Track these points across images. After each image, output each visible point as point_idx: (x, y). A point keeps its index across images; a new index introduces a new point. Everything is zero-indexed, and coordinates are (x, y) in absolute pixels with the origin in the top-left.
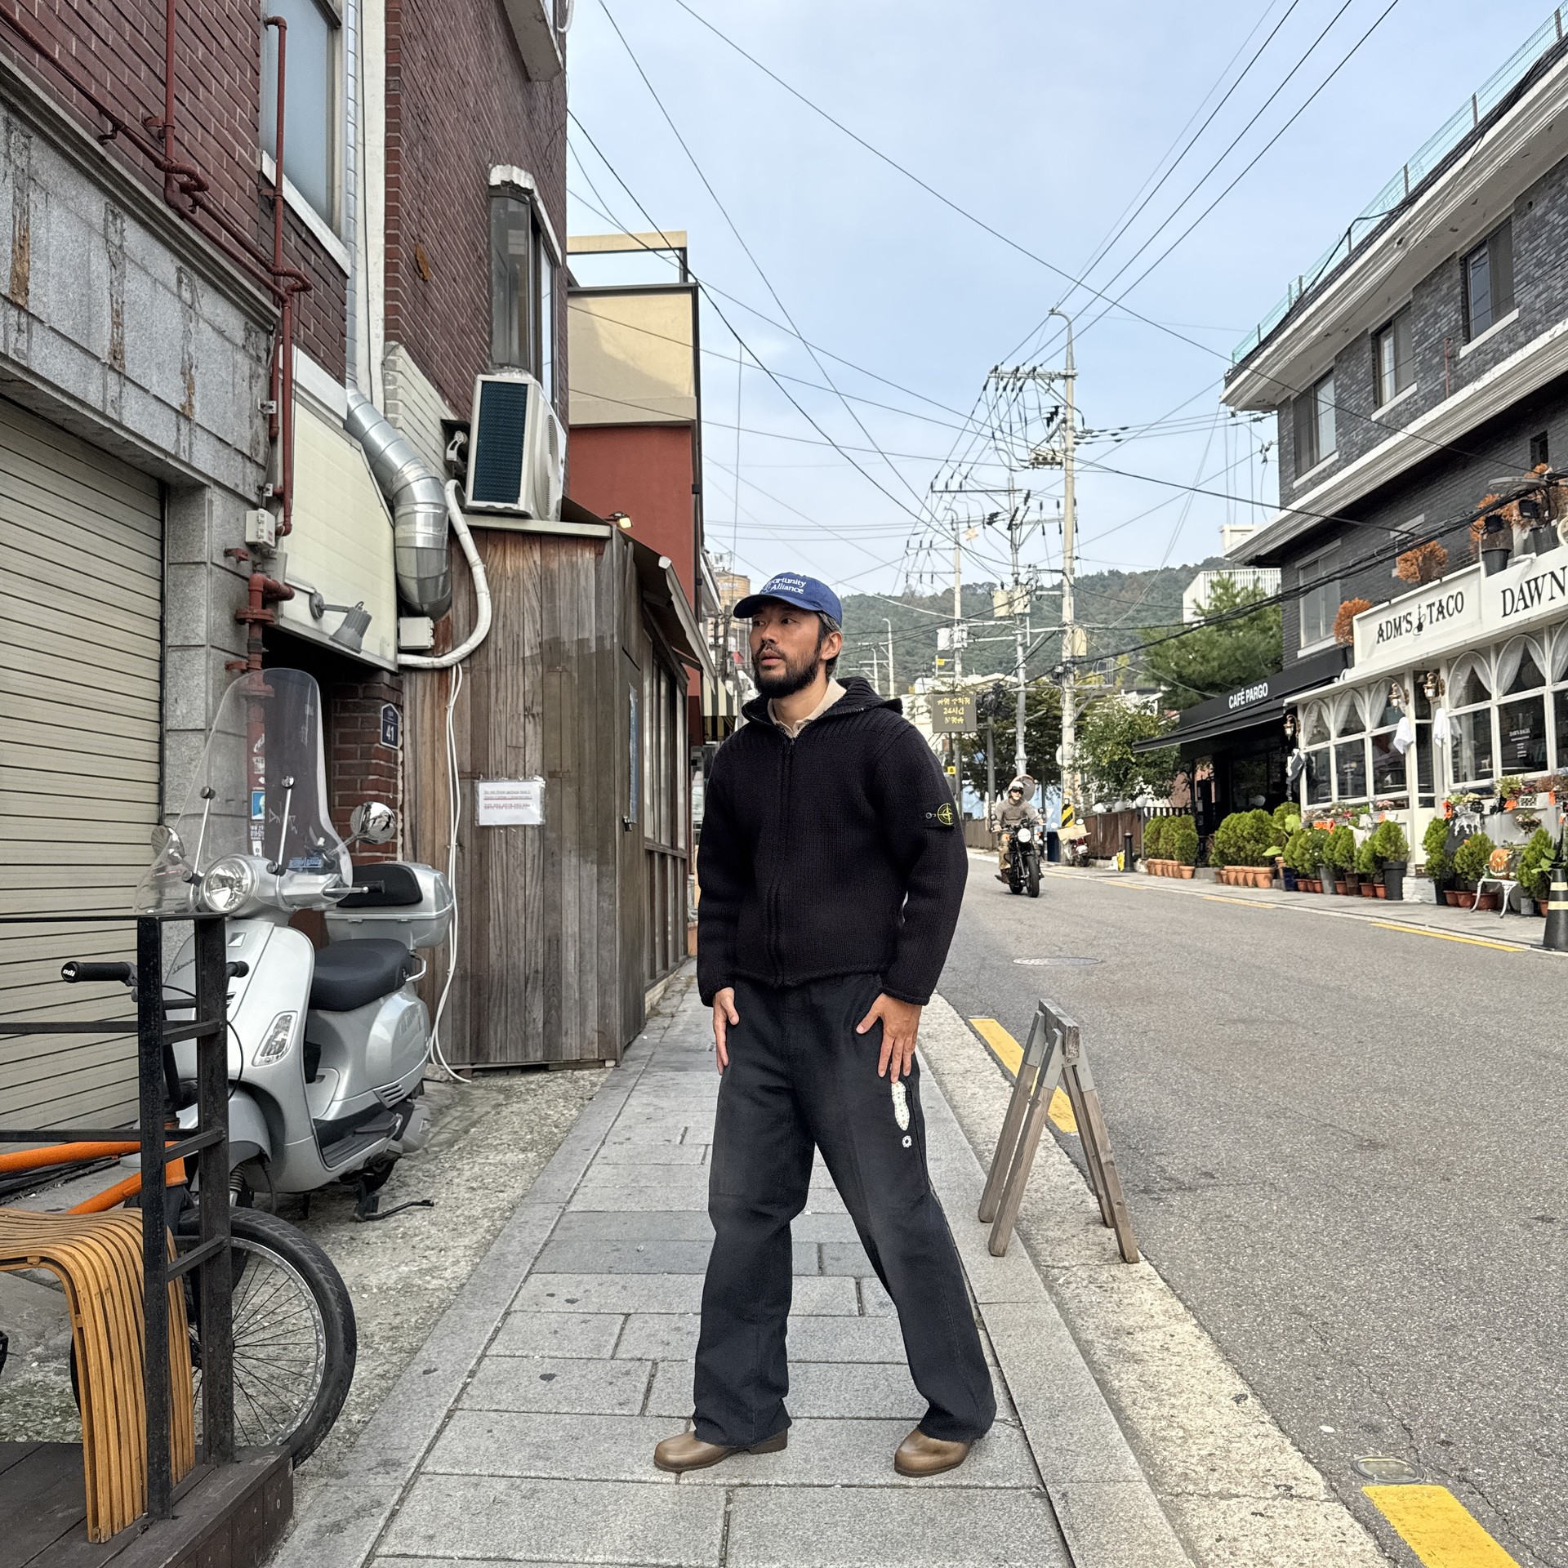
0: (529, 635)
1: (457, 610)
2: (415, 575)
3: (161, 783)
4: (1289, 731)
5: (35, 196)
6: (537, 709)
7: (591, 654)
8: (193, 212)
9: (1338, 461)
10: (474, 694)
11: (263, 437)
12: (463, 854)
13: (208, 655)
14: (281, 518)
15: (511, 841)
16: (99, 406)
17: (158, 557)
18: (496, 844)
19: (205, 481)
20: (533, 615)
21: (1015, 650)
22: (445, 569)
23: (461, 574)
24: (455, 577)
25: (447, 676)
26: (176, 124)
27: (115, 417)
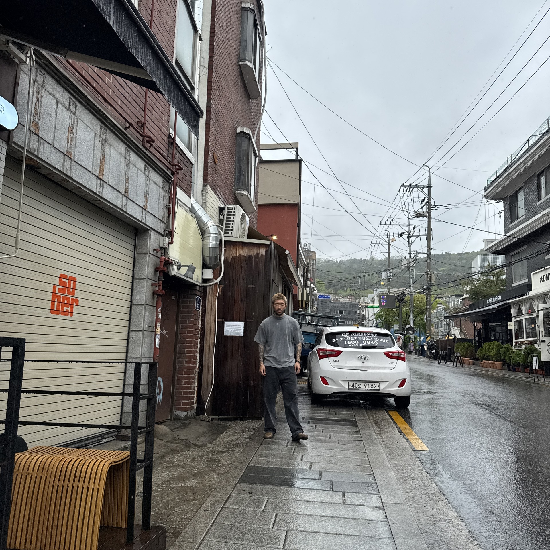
0: (243, 275)
2: (209, 256)
3: (130, 321)
5: (107, 147)
6: (244, 299)
7: (262, 282)
8: (150, 148)
9: (525, 218)
10: (225, 293)
11: (166, 215)
12: (219, 345)
13: (147, 281)
14: (170, 239)
15: (234, 342)
16: (120, 207)
17: (134, 251)
18: (229, 342)
19: (149, 229)
20: (245, 269)
21: (410, 280)
22: (218, 254)
25: (216, 288)
26: (146, 123)
27: (125, 210)
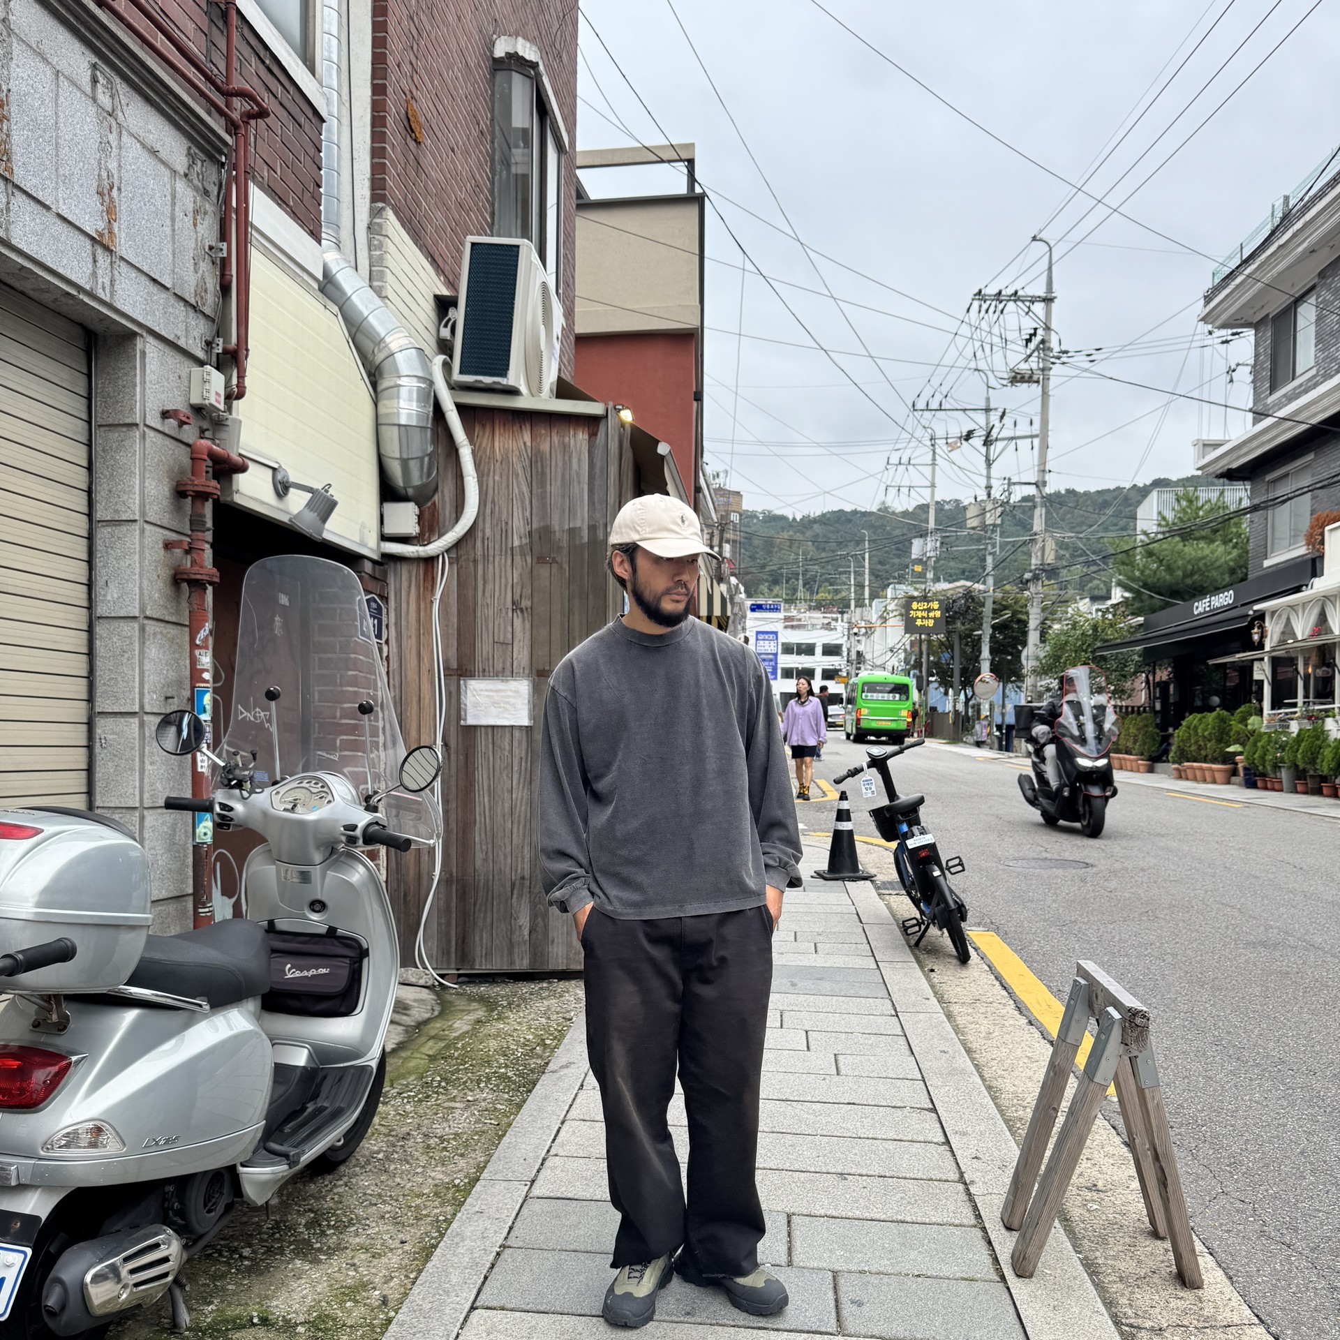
0: (518, 525)
1: (443, 496)
2: (398, 456)
3: (92, 678)
4: (1256, 637)
6: (526, 603)
7: (582, 545)
9: (1314, 376)
10: (461, 585)
11: (212, 284)
12: (449, 755)
13: (143, 530)
14: (235, 381)
15: (498, 742)
18: (482, 743)
19: (136, 329)
20: (523, 502)
21: (984, 560)
22: (430, 449)
23: (448, 456)
24: (442, 459)
25: (433, 567)
